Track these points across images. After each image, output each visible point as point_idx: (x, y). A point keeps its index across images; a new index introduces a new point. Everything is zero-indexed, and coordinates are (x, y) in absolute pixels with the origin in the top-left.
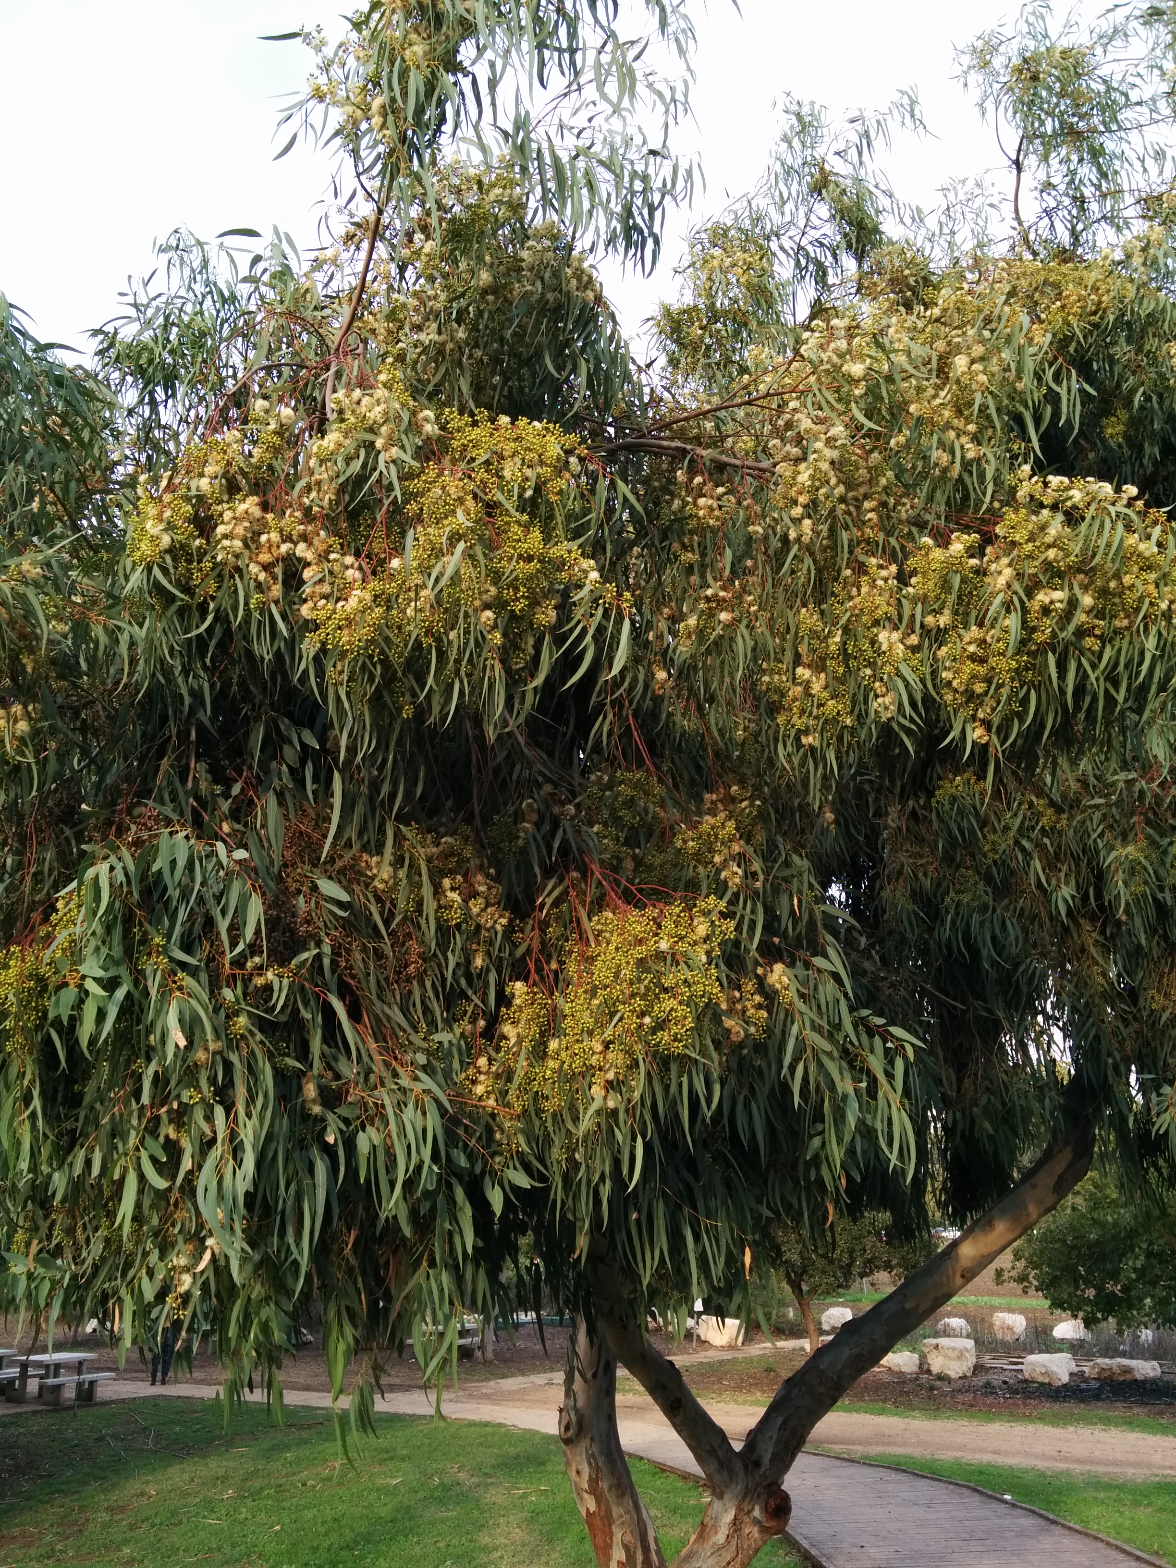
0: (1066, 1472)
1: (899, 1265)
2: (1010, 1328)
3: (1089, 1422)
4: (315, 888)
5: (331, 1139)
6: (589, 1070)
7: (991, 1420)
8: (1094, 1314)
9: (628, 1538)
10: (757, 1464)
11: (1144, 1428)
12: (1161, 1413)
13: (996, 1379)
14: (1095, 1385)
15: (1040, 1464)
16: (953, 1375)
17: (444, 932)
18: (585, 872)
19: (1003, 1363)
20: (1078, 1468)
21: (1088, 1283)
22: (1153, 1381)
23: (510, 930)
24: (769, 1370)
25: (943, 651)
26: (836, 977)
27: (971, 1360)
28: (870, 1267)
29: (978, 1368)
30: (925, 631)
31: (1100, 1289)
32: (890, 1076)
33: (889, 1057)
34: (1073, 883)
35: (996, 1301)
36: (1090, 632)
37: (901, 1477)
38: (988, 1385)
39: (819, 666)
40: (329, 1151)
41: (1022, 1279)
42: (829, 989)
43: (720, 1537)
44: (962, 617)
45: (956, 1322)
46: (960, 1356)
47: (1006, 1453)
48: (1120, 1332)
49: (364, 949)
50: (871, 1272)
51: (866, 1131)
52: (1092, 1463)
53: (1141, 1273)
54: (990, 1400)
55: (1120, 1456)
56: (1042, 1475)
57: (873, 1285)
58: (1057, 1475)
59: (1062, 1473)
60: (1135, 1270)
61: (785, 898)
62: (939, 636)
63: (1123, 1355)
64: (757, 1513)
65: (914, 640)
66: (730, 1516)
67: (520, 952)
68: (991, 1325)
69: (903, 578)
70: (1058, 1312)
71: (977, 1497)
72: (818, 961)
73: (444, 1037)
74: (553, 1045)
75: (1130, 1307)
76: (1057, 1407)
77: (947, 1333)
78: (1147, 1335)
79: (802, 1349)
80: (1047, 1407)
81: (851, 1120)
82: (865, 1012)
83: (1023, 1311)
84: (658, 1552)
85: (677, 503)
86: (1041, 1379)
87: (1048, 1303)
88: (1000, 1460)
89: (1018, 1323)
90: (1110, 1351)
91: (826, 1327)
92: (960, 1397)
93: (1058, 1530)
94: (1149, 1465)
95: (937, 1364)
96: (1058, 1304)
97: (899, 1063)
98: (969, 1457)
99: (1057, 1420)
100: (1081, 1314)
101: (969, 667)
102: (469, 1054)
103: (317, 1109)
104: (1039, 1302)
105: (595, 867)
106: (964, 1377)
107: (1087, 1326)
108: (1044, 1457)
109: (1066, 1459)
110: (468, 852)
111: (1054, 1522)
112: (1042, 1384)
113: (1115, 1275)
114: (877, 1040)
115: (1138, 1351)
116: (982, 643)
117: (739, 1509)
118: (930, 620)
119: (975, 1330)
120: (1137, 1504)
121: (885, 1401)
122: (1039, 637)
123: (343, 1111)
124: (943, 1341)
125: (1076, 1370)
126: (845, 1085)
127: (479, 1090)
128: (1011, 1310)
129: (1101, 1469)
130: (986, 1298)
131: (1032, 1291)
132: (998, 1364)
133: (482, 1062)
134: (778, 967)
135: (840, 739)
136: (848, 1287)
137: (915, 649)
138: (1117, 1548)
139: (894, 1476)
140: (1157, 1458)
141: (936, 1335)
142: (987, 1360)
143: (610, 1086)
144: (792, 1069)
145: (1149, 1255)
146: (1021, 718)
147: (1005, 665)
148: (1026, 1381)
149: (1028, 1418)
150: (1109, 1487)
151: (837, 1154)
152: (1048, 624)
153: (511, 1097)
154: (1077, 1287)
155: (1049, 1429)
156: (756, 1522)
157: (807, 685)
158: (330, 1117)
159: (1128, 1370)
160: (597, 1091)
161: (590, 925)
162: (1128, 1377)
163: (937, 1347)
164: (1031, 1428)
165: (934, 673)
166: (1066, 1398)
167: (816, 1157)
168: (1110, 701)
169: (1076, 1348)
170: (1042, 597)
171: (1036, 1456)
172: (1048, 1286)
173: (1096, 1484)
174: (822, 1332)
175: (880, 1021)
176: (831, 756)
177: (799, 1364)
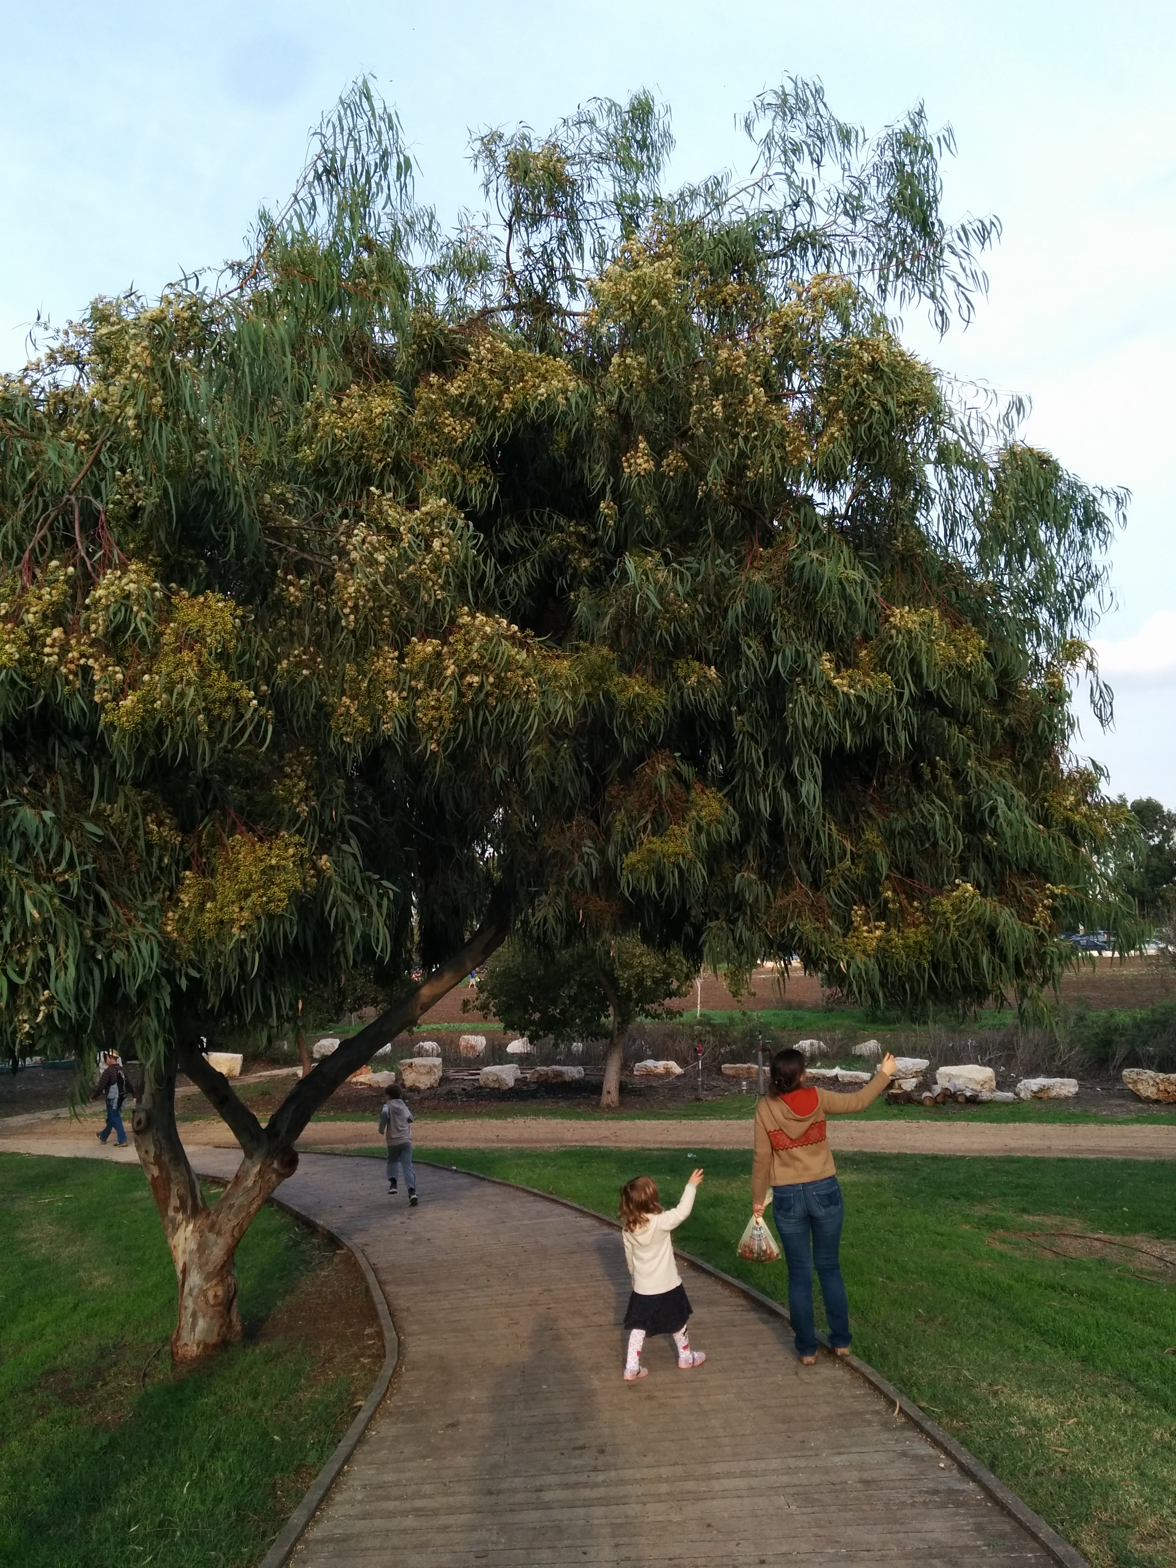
0: (501, 1149)
1: (384, 1001)
2: (473, 1047)
3: (524, 1114)
4: (82, 826)
5: (100, 957)
6: (232, 921)
7: (449, 1119)
8: (537, 1031)
9: (182, 1191)
10: (277, 1135)
11: (564, 1115)
12: (579, 1105)
13: (457, 1087)
14: (533, 1087)
15: (481, 1145)
16: (422, 1086)
17: (149, 846)
18: (225, 813)
19: (464, 1075)
20: (509, 1146)
21: (535, 1009)
22: (578, 1082)
23: (182, 843)
24: (264, 1094)
25: (419, 702)
26: (354, 856)
27: (439, 1074)
28: (359, 1003)
29: (443, 1080)
30: (411, 689)
31: (544, 1013)
32: (379, 905)
33: (381, 896)
34: (506, 762)
35: (466, 1026)
36: (492, 694)
37: (375, 1161)
38: (450, 1092)
39: (353, 698)
40: (99, 963)
41: (484, 1007)
42: (350, 862)
43: (250, 1183)
44: (430, 684)
45: (428, 1045)
46: (430, 1071)
47: (457, 1140)
48: (556, 1045)
49: (109, 859)
50: (360, 1007)
51: (366, 937)
52: (521, 1142)
53: (573, 999)
54: (450, 1104)
55: (541, 1136)
56: (482, 1152)
57: (360, 1018)
58: (492, 1151)
59: (497, 1150)
60: (569, 997)
61: (327, 811)
62: (416, 693)
63: (559, 1063)
64: (275, 1165)
65: (405, 694)
66: (257, 1169)
67: (188, 853)
68: (458, 1046)
69: (401, 659)
70: (510, 1033)
71: (430, 1169)
72: (345, 847)
73: (150, 903)
74: (209, 905)
75: (565, 1026)
76: (502, 1105)
77: (421, 1054)
78: (578, 1046)
79: (296, 1075)
80: (494, 1105)
81: (358, 934)
82: (369, 873)
83: (484, 1034)
84: (203, 1199)
85: (277, 591)
86: (492, 1085)
87: (502, 1025)
88: (451, 1145)
89: (480, 1042)
90: (549, 1060)
91: (316, 1056)
92: (426, 1103)
93: (485, 1183)
94: (561, 1140)
95: (410, 1078)
96: (510, 1026)
97: (385, 902)
98: (428, 1145)
99: (500, 1115)
100: (527, 1033)
101: (432, 713)
102: (164, 911)
103: (92, 943)
104: (497, 1025)
105: (232, 812)
106: (432, 1088)
107: (531, 1043)
108: (486, 1140)
109: (502, 1141)
110: (159, 800)
111: (483, 1179)
112: (493, 1089)
113: (554, 1002)
114: (375, 889)
115: (571, 1059)
116: (438, 700)
117: (263, 1164)
118: (413, 683)
119: (443, 1049)
120: (546, 1165)
121: (365, 1111)
122: (465, 700)
123: (104, 942)
124: (417, 1061)
125: (519, 1075)
126: (355, 915)
127: (169, 929)
128: (475, 1033)
129: (525, 1145)
130: (457, 1025)
131: (490, 1017)
132: (459, 1076)
133: (170, 914)
134: (325, 857)
135: (364, 739)
136: (338, 1021)
137: (405, 699)
138: (524, 1190)
139: (368, 1161)
140: (568, 1136)
141: (412, 1056)
142: (451, 1073)
143: (242, 928)
144: (331, 909)
145: (581, 984)
146: (455, 739)
147: (448, 716)
148: (481, 1087)
149: (479, 1115)
150: (529, 1156)
151: (350, 950)
152: (470, 695)
153: (187, 930)
154: (526, 1012)
155: (494, 1121)
156: (275, 1171)
157: (348, 708)
158: (98, 946)
159: (560, 1074)
160: (235, 930)
161: (230, 842)
162: (559, 1079)
163: (411, 1065)
164: (479, 1121)
165: (414, 713)
166: (509, 1099)
167: (338, 951)
168: (498, 731)
169: (522, 1059)
170: (469, 679)
171: (479, 1140)
172: (503, 1012)
173: (520, 1154)
174: (314, 1060)
175: (377, 877)
176: (359, 748)
177: (291, 1086)
